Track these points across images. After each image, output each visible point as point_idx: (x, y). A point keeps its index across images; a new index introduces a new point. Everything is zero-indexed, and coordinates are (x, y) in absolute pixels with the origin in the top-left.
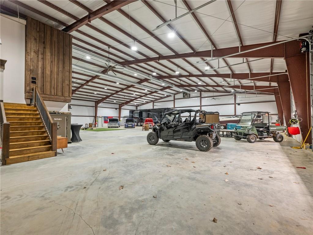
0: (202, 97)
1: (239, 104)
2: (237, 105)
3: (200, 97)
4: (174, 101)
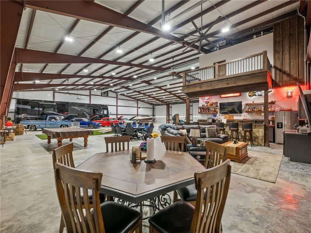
0: (118, 98)
1: (139, 108)
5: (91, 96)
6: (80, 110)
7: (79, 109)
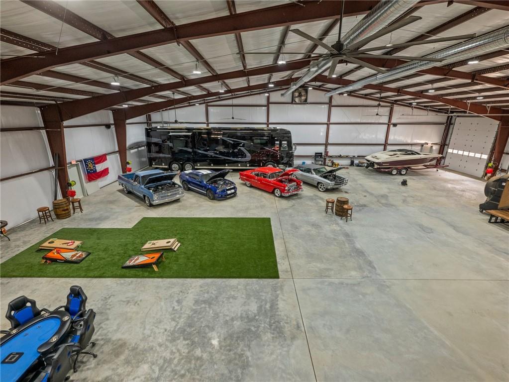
1: (395, 125)
2: (391, 126)
3: (328, 105)
4: (267, 106)
5: (270, 105)
6: (232, 143)
7: (231, 140)
